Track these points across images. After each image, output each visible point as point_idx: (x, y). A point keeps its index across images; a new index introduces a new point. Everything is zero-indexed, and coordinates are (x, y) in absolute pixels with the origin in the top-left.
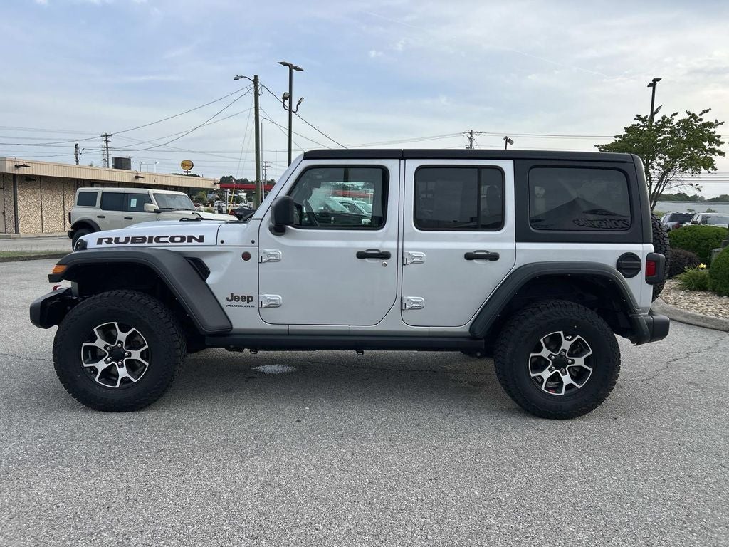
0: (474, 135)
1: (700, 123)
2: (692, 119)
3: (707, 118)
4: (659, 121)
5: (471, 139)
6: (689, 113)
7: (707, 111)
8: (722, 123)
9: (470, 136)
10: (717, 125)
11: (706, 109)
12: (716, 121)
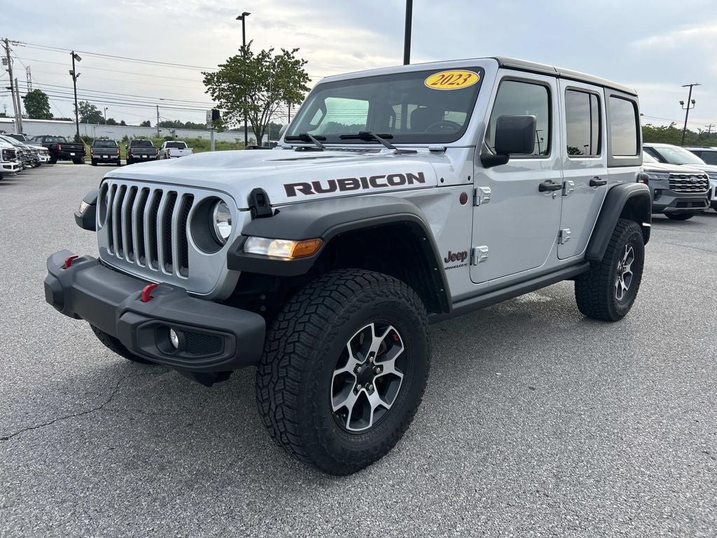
0: (10, 44)
1: (293, 60)
2: (286, 56)
3: (297, 56)
4: (260, 55)
5: (7, 50)
6: (284, 51)
7: (297, 50)
8: (306, 62)
9: (5, 45)
10: (303, 64)
11: (296, 48)
12: (303, 60)
